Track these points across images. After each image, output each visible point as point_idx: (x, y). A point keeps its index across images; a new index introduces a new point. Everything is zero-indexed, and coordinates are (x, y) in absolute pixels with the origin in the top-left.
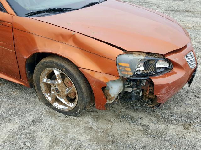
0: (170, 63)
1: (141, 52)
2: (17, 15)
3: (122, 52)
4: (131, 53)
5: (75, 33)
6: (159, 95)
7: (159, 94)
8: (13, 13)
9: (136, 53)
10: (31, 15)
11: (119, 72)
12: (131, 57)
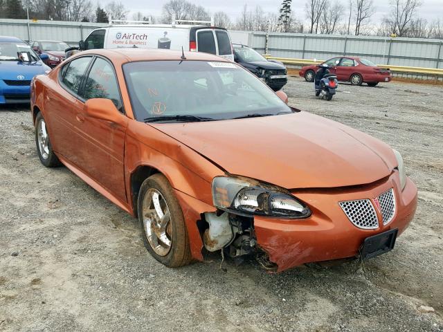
0: (304, 207)
1: (249, 179)
2: (135, 119)
3: (223, 173)
4: (235, 176)
5: (181, 144)
6: (267, 245)
7: (265, 244)
8: (132, 116)
9: (242, 178)
10: (149, 122)
11: (214, 200)
12: (231, 182)
